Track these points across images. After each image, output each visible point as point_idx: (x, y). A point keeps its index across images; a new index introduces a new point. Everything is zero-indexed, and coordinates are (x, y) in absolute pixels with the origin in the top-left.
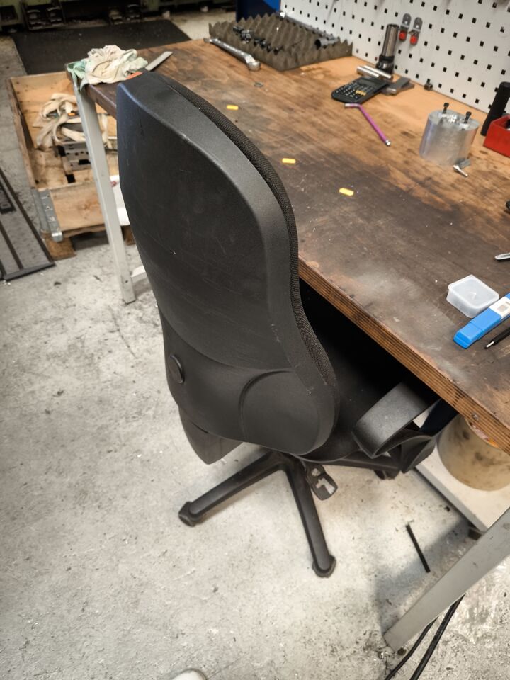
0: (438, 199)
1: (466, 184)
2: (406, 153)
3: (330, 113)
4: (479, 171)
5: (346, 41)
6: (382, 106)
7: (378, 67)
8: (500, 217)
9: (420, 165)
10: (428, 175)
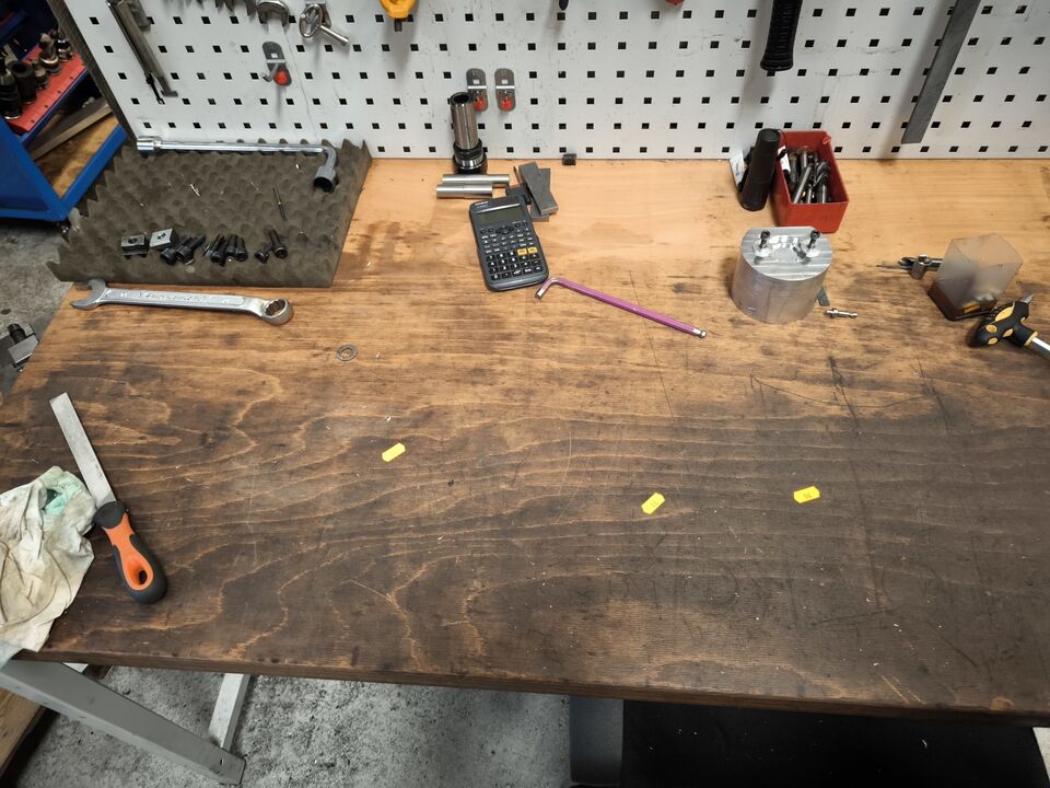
0: (896, 395)
1: (873, 332)
2: (738, 331)
3: (540, 331)
4: (847, 291)
5: (346, 143)
6: (574, 250)
7: (460, 171)
8: (982, 363)
9: (782, 341)
10: (821, 354)
